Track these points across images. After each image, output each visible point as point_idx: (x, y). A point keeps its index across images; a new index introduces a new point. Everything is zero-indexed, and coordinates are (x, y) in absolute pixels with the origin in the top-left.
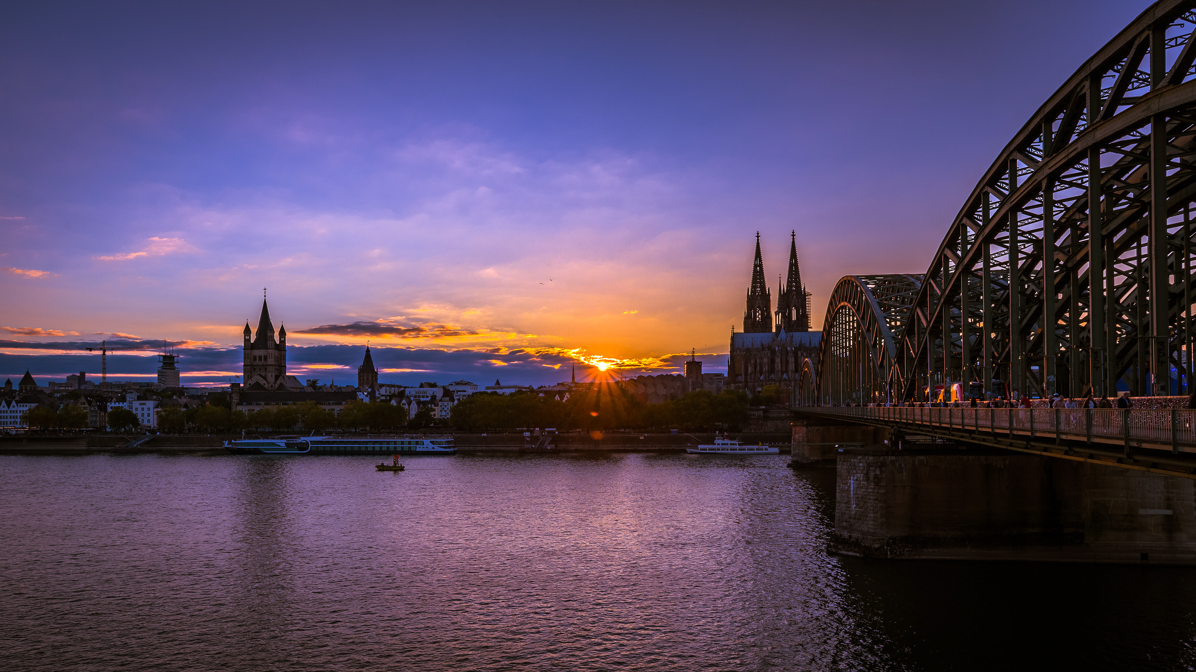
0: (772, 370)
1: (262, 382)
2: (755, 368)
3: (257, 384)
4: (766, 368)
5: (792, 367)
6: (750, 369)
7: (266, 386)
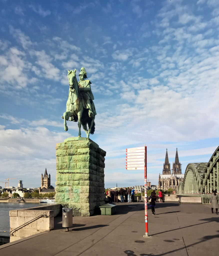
0: (170, 184)
1: (45, 187)
2: (166, 184)
3: (44, 187)
4: (169, 184)
5: (176, 183)
6: (165, 184)
7: (46, 188)
